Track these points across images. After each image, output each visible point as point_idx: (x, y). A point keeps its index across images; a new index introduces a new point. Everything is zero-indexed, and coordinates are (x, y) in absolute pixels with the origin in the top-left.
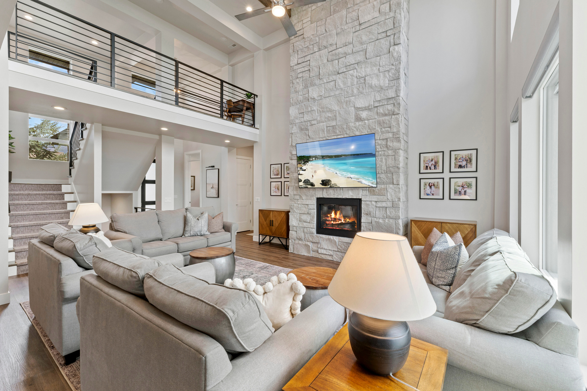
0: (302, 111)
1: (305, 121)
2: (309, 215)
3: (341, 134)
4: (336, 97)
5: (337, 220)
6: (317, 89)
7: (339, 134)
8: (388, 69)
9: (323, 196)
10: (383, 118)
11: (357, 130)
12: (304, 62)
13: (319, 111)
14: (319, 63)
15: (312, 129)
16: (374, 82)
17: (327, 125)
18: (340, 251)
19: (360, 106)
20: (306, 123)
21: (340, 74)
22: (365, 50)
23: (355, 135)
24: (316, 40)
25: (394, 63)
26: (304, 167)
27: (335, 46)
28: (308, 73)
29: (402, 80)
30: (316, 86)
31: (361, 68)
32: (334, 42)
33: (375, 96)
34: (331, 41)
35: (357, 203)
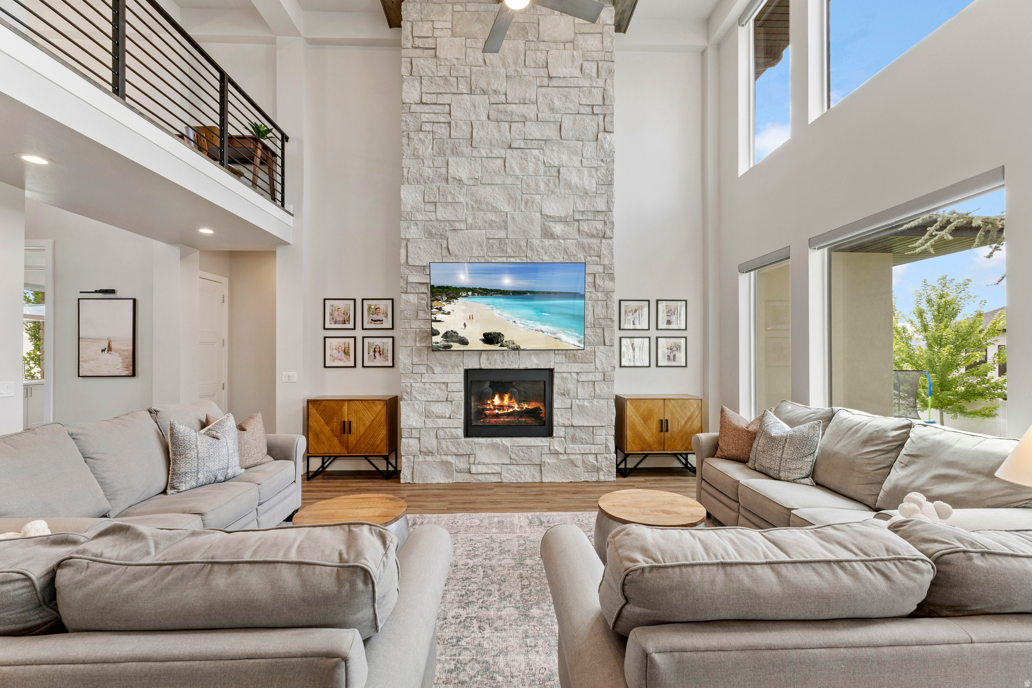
0: (432, 198)
1: (437, 220)
2: (449, 403)
3: (515, 255)
4: (506, 188)
5: (505, 408)
6: (467, 164)
7: (512, 255)
8: (596, 166)
9: (480, 365)
10: (590, 240)
11: (546, 253)
12: (435, 104)
13: (470, 206)
14: (470, 116)
15: (456, 238)
16: (574, 179)
17: (488, 235)
18: (514, 462)
19: (552, 214)
20: (442, 225)
21: (514, 150)
22: (559, 124)
23: (543, 260)
24: (464, 71)
25: (605, 159)
26: (447, 308)
27: (504, 97)
28: (445, 128)
29: (616, 187)
30: (464, 159)
31: (553, 150)
32: (502, 90)
33: (575, 203)
34: (496, 86)
35: (545, 377)
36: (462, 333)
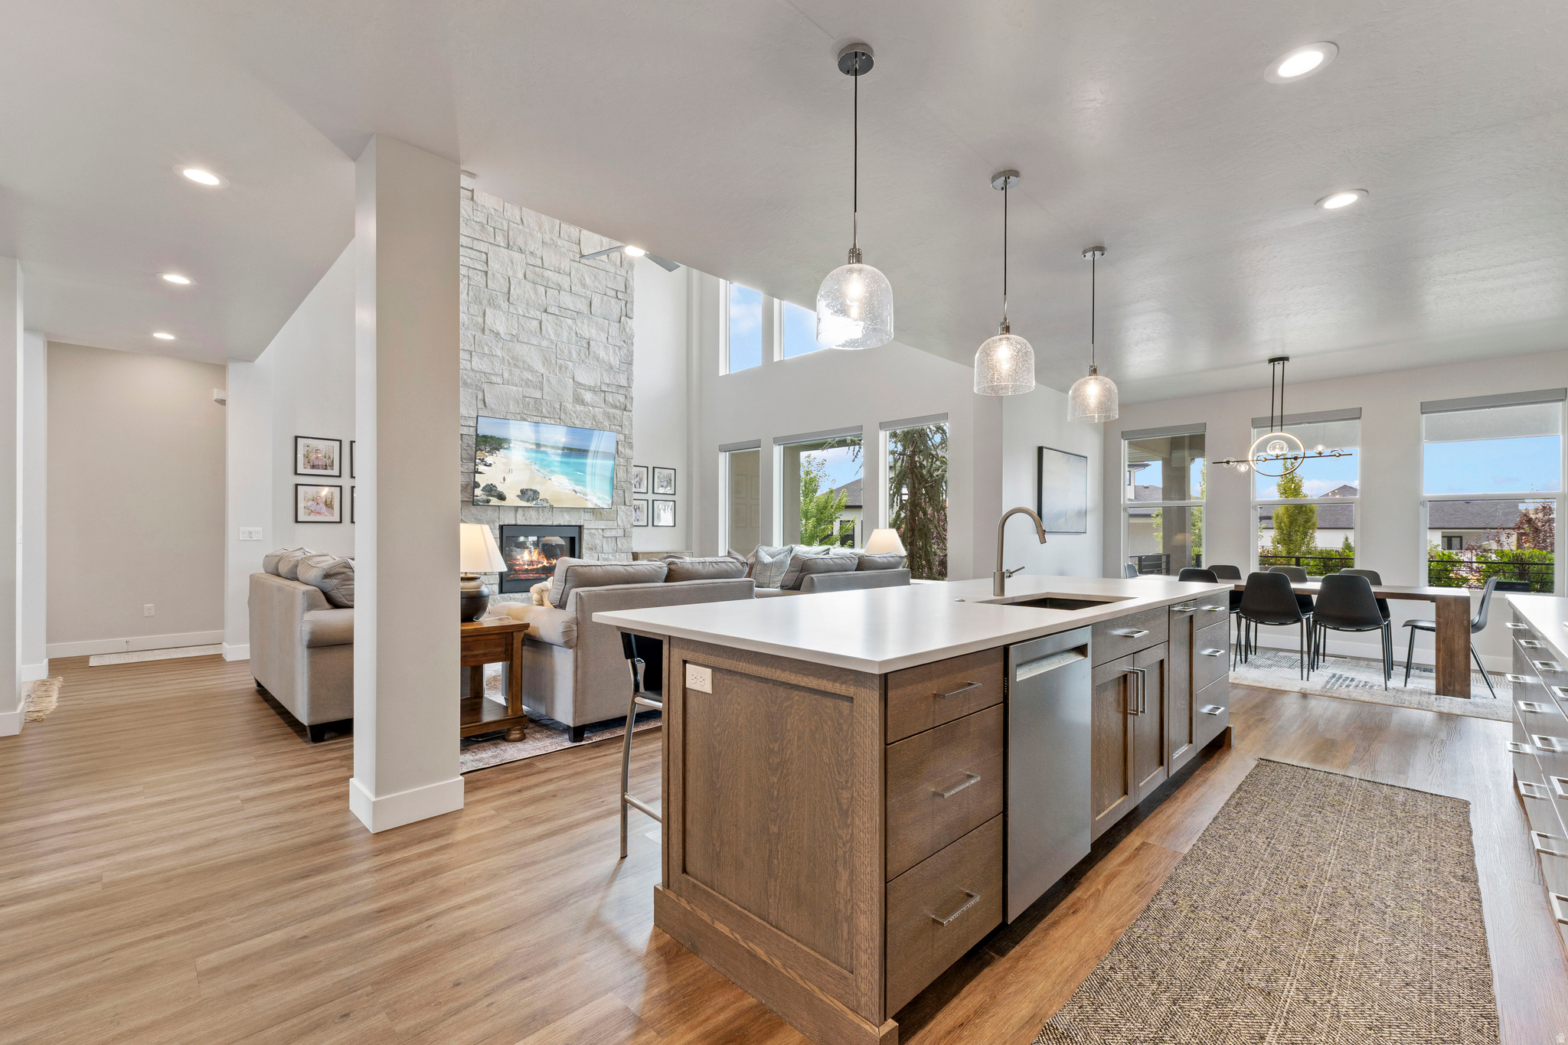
0: (468, 346)
1: (472, 370)
3: (549, 416)
4: (542, 350)
5: (534, 563)
6: (504, 318)
7: (547, 415)
8: (619, 345)
9: (516, 521)
10: (614, 411)
11: (577, 417)
13: (506, 361)
14: (507, 271)
15: (493, 391)
16: (602, 354)
17: (525, 393)
19: (583, 383)
20: (478, 375)
21: (550, 315)
22: (589, 300)
23: (574, 424)
24: (502, 224)
25: (626, 341)
26: (489, 459)
27: (540, 260)
28: (481, 277)
29: (635, 368)
30: (501, 313)
31: (583, 322)
32: (539, 253)
33: (602, 375)
34: (533, 248)
35: (574, 533)
36: (500, 488)
